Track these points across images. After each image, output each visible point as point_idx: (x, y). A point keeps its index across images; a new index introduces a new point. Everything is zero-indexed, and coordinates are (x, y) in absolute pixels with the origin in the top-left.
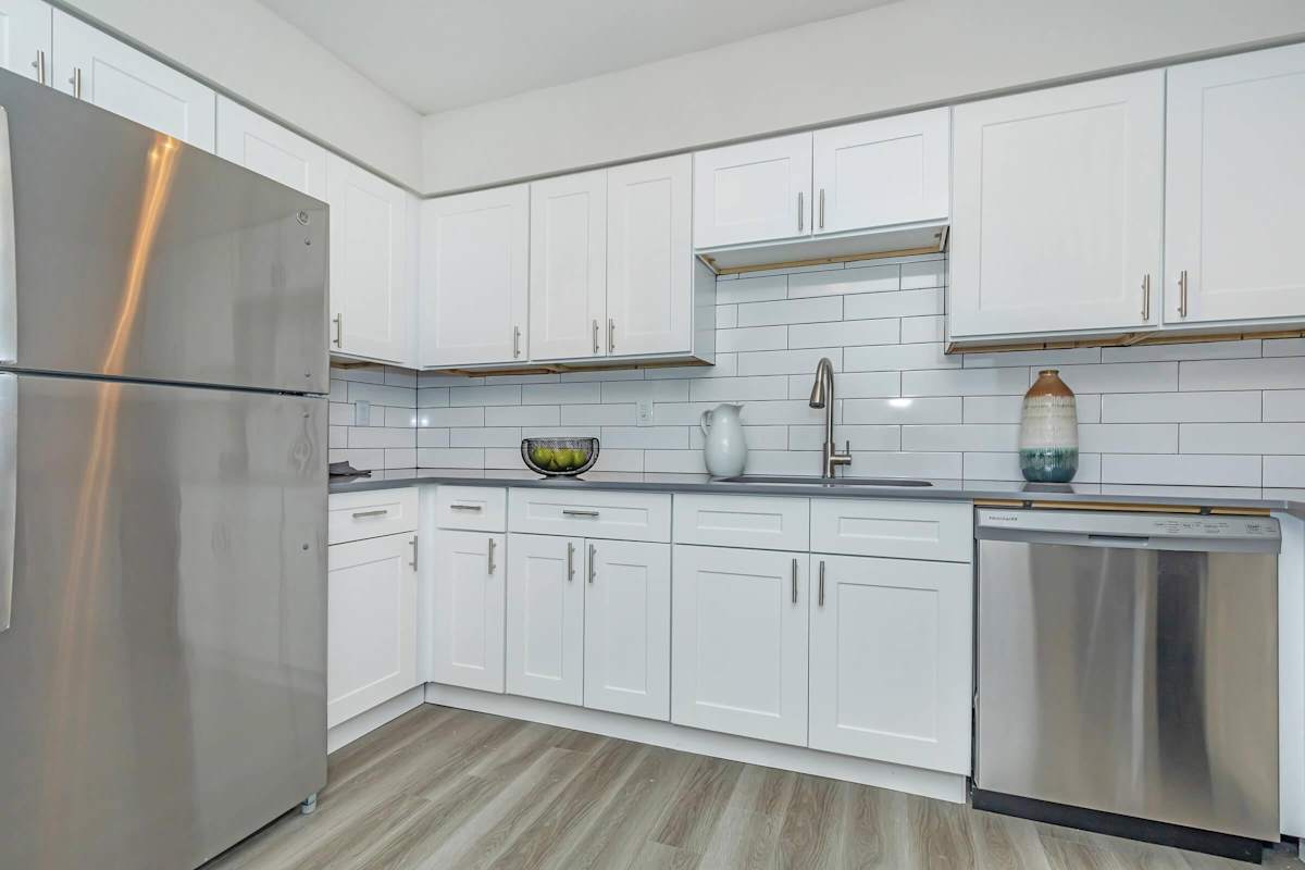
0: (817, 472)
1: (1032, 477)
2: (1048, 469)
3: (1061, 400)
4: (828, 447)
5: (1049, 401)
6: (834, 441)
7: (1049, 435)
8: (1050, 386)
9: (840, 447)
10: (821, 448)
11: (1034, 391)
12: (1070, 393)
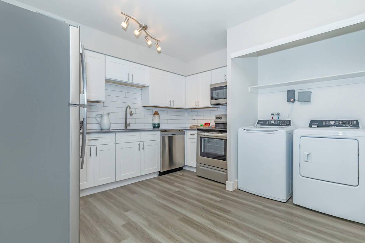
0: (124, 128)
1: (154, 127)
2: (156, 126)
3: (158, 116)
4: (126, 123)
5: (156, 116)
6: (127, 122)
7: (156, 122)
8: (156, 113)
9: (128, 123)
10: (124, 123)
11: (155, 114)
12: (159, 115)
